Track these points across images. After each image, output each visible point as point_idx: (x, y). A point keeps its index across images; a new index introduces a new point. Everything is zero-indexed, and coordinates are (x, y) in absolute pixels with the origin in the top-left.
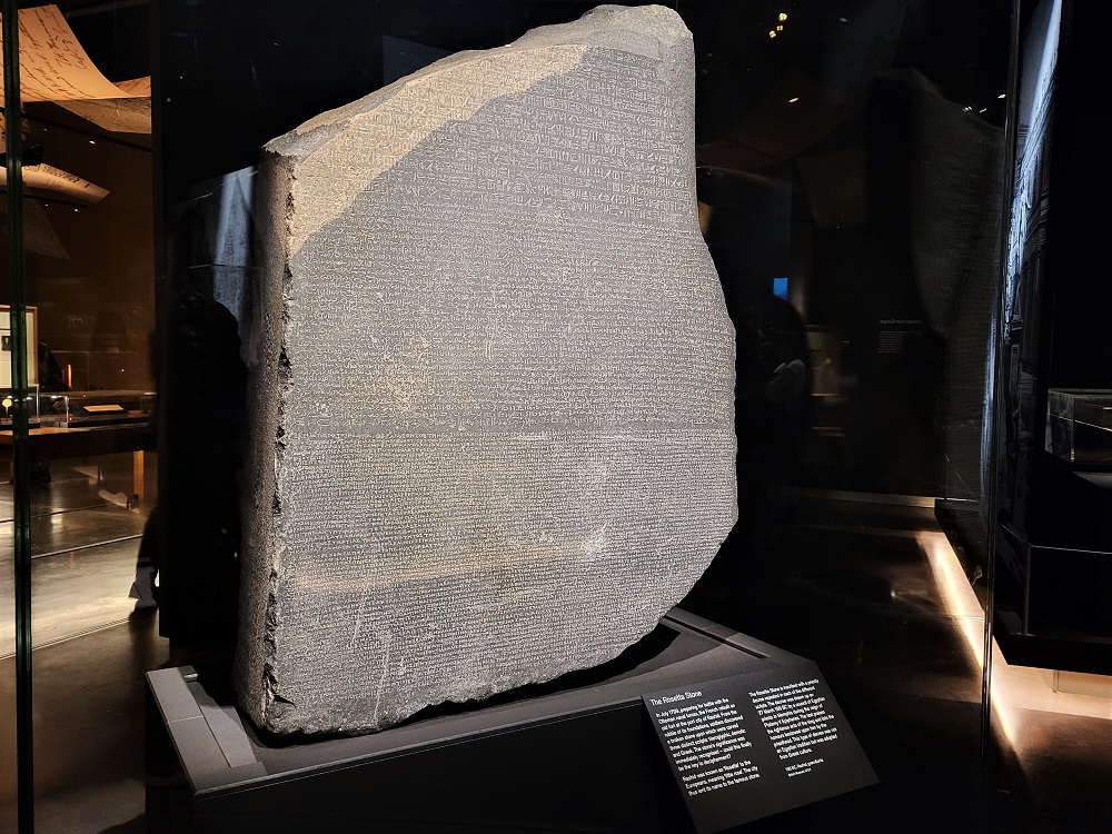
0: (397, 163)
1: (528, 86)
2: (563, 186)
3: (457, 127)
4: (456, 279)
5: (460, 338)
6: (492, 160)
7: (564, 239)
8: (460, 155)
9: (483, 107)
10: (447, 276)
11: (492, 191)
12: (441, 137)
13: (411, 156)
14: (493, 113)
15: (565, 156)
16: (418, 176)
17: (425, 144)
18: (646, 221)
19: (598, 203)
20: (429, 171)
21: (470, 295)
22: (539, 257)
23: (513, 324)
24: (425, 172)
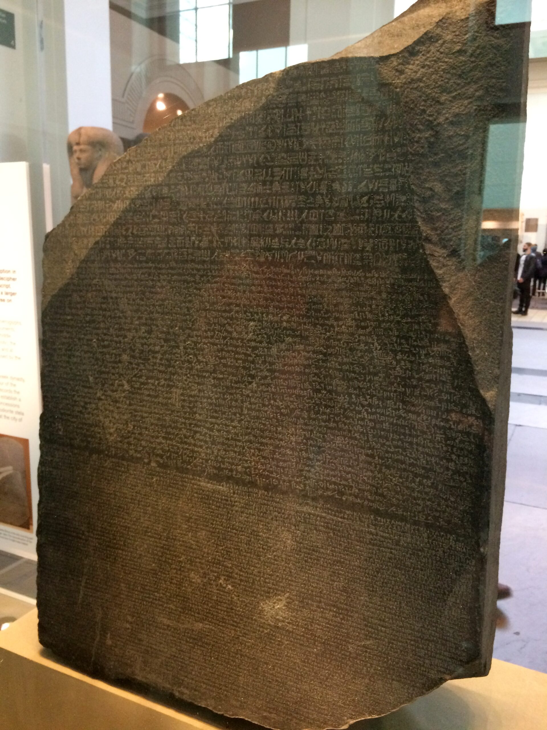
0: (106, 232)
1: (216, 133)
2: (251, 235)
3: (151, 191)
4: (150, 332)
5: (153, 384)
6: (181, 218)
7: (251, 292)
8: (154, 217)
9: (173, 167)
10: (143, 328)
11: (181, 248)
12: (139, 202)
13: (117, 224)
14: (182, 171)
15: (255, 202)
16: (121, 240)
17: (126, 211)
18: (352, 267)
19: (291, 250)
20: (129, 236)
21: (162, 346)
22: (225, 311)
23: (198, 376)
24: (126, 237)
